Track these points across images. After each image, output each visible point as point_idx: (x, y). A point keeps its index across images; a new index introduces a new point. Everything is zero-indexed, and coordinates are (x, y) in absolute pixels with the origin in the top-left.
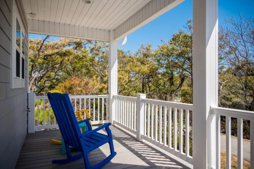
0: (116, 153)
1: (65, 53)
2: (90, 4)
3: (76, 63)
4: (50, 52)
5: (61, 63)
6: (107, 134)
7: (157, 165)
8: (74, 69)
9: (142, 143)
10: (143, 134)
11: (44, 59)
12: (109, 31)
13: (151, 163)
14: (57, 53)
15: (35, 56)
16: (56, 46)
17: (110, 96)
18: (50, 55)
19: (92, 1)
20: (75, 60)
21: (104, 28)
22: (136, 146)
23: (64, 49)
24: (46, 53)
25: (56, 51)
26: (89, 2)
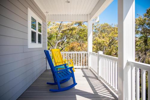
0: (77, 84)
1: (72, 29)
2: (70, 3)
3: (81, 34)
4: (65, 29)
5: (71, 34)
6: (71, 72)
7: (99, 94)
8: (80, 37)
9: (100, 81)
10: (100, 75)
11: (62, 33)
12: (87, 15)
13: (97, 92)
14: (68, 29)
15: (57, 32)
16: (68, 26)
17: (88, 52)
18: (65, 31)
19: (70, 1)
20: (80, 32)
21: (84, 14)
22: (94, 82)
23: (72, 27)
24: (63, 29)
25: (67, 28)
26: (69, 2)
